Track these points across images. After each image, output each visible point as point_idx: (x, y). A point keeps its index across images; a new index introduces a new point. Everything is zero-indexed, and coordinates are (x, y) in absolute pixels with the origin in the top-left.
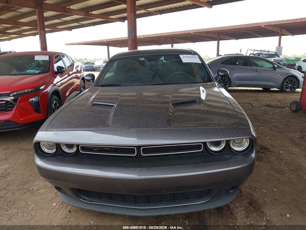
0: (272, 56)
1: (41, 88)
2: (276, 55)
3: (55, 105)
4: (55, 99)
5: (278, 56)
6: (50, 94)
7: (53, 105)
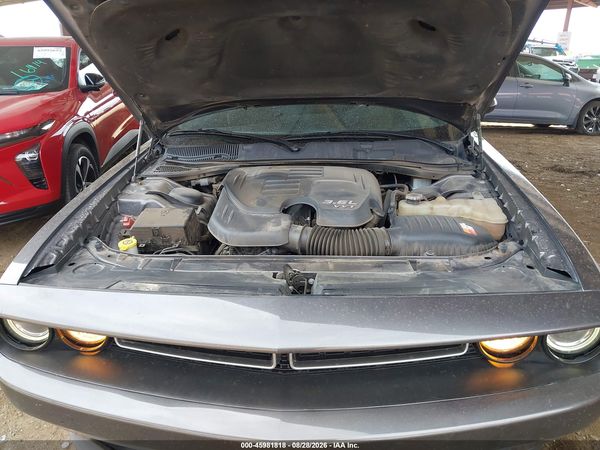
0: (549, 51)
1: (46, 128)
2: (558, 49)
3: (81, 167)
4: (83, 153)
5: (561, 52)
6: (67, 141)
7: (78, 168)
